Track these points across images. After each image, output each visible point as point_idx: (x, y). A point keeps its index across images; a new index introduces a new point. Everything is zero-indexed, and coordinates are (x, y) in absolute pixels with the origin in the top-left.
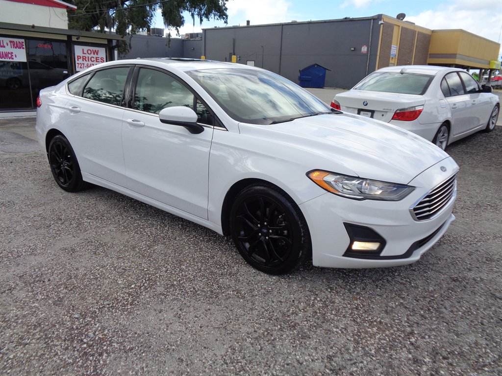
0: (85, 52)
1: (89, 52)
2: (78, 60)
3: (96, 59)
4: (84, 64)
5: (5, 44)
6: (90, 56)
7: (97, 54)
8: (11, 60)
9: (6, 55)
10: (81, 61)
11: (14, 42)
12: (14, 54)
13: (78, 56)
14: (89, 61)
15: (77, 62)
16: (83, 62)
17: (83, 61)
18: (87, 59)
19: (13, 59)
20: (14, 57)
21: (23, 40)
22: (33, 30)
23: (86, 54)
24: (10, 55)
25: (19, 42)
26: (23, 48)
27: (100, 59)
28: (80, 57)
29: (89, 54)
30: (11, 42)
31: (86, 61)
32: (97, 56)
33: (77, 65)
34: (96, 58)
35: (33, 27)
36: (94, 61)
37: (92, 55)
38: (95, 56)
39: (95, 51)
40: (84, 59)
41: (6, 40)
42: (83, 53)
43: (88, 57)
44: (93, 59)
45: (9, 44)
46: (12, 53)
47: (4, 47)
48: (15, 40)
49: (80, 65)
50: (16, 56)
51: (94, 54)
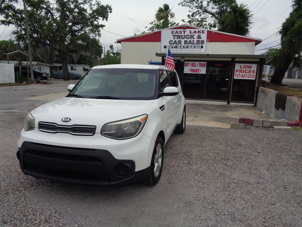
0: (242, 67)
1: (245, 67)
2: (236, 72)
3: (249, 72)
4: (240, 75)
5: (196, 65)
6: (245, 70)
7: (250, 68)
8: (198, 73)
9: (196, 70)
10: (238, 73)
11: (201, 64)
12: (200, 70)
13: (236, 70)
14: (243, 73)
15: (235, 73)
16: (239, 74)
17: (240, 72)
18: (242, 72)
19: (199, 72)
20: (200, 71)
21: (206, 63)
22: (207, 56)
23: (242, 68)
24: (198, 71)
25: (204, 64)
26: (205, 67)
27: (252, 71)
28: (238, 70)
29: (244, 68)
30: (199, 64)
31: (242, 73)
32: (250, 69)
33: (235, 75)
34: (249, 70)
35: (208, 55)
36: (247, 73)
37: (247, 69)
38: (249, 69)
39: (249, 66)
40: (240, 71)
41: (197, 63)
42: (241, 68)
43: (244, 70)
44: (246, 72)
45: (199, 65)
46: (199, 69)
47: (196, 66)
48: (202, 63)
49: (237, 76)
50: (201, 71)
51: (248, 68)
